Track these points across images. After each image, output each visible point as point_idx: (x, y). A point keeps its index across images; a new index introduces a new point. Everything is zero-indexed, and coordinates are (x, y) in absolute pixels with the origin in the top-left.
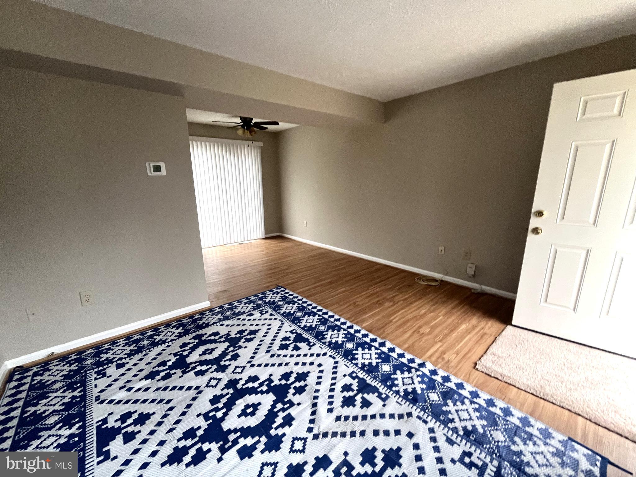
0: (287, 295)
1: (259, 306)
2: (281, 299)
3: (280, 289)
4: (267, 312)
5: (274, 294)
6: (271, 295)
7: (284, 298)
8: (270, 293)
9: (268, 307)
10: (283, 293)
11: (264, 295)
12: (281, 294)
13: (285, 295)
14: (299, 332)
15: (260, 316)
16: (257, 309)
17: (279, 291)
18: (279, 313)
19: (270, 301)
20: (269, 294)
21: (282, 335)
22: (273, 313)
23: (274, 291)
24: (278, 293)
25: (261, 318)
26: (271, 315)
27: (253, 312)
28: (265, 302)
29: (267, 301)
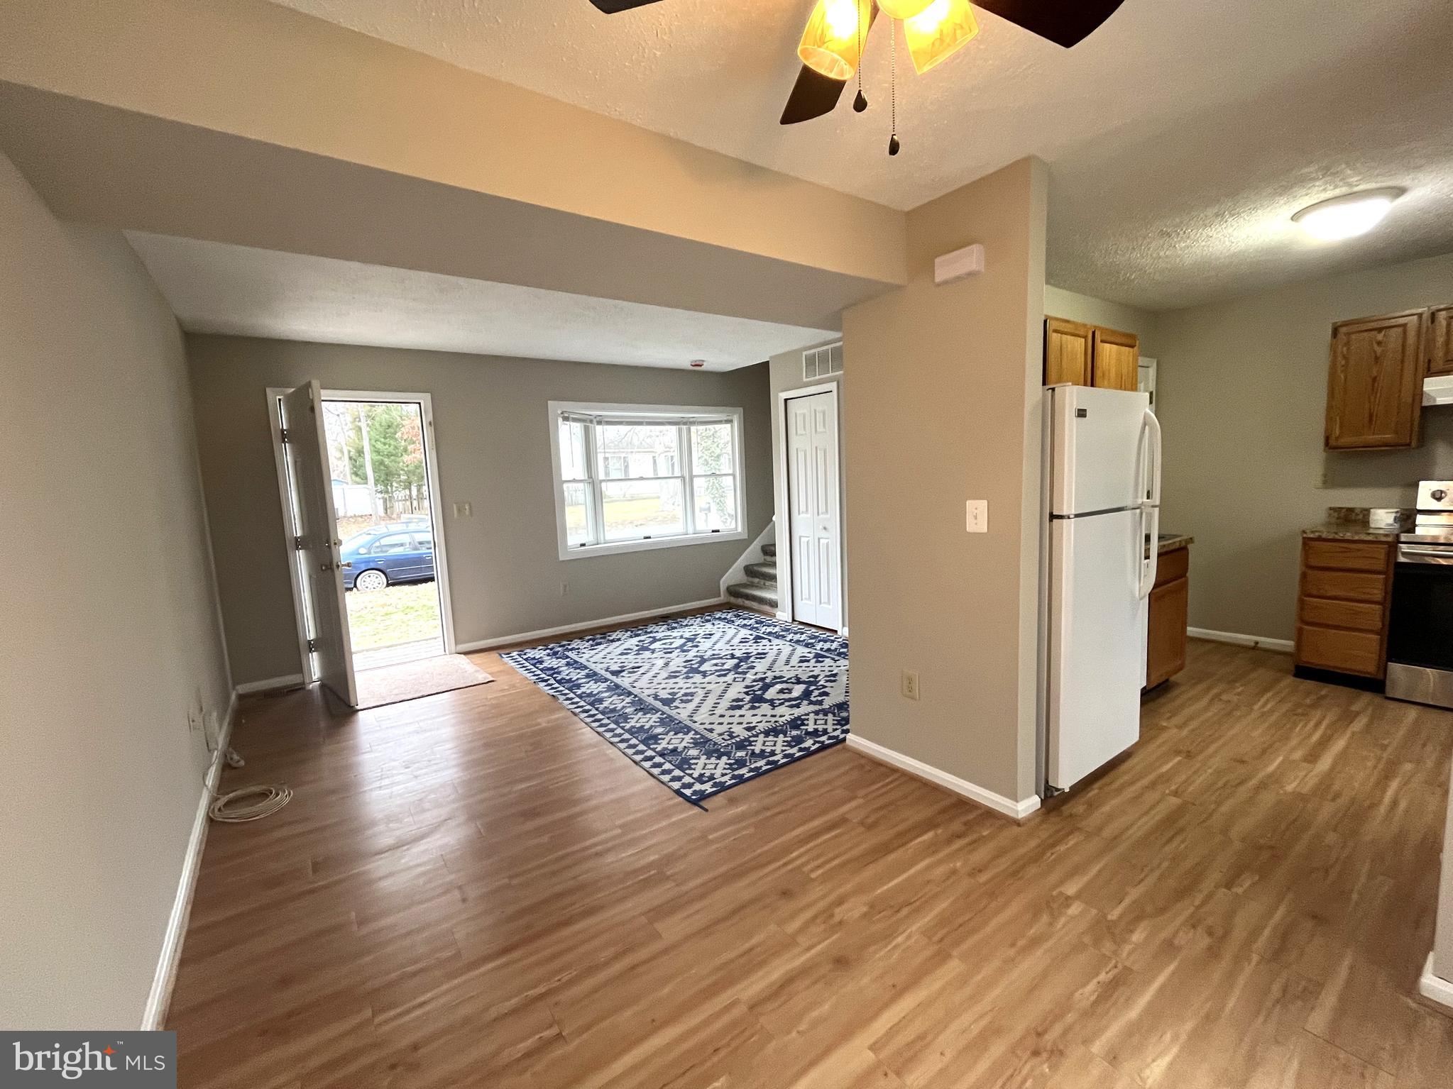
0: (677, 773)
1: (741, 745)
2: (692, 761)
3: (695, 793)
4: (720, 735)
5: (712, 778)
6: (718, 773)
7: (685, 764)
8: (723, 779)
9: (720, 745)
10: (687, 780)
11: (736, 773)
12: (690, 775)
13: (682, 774)
14: (667, 708)
15: (731, 728)
16: (742, 741)
17: (698, 787)
18: (697, 733)
19: (719, 758)
20: (723, 775)
21: (691, 706)
22: (709, 735)
23: (711, 783)
24: (700, 779)
25: (730, 726)
26: (711, 731)
27: (746, 734)
28: (728, 754)
29: (724, 759)
